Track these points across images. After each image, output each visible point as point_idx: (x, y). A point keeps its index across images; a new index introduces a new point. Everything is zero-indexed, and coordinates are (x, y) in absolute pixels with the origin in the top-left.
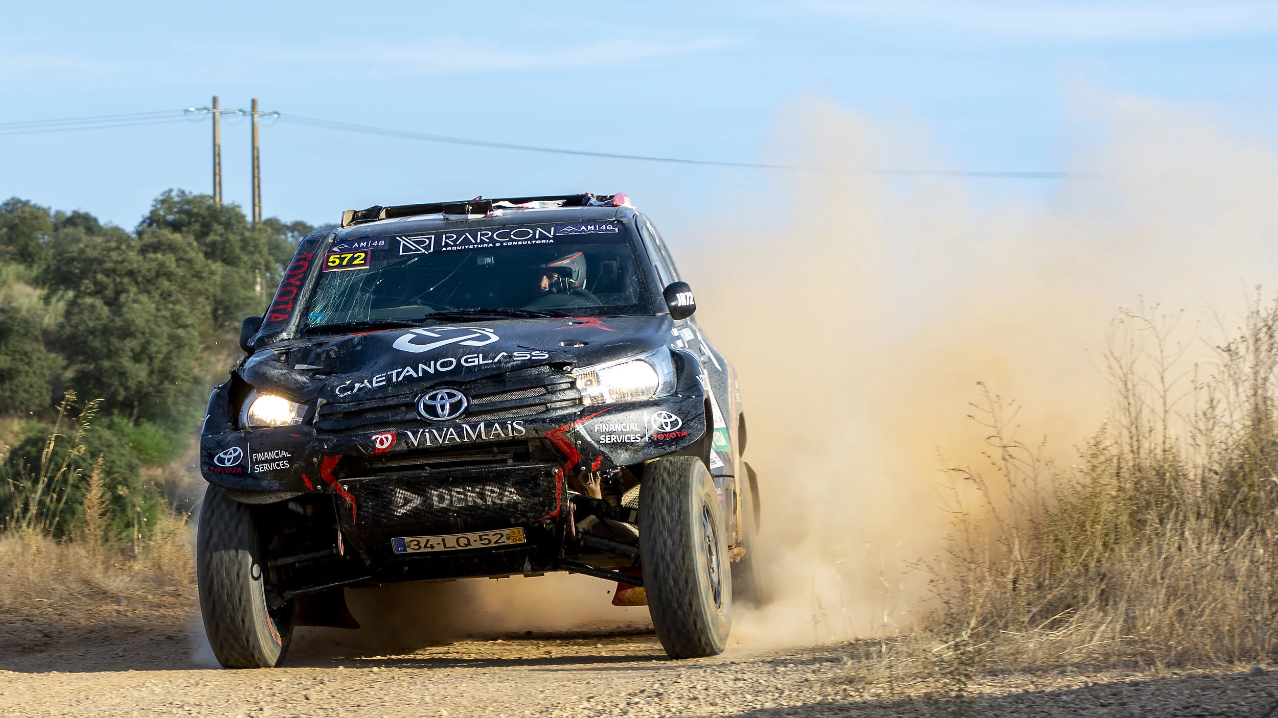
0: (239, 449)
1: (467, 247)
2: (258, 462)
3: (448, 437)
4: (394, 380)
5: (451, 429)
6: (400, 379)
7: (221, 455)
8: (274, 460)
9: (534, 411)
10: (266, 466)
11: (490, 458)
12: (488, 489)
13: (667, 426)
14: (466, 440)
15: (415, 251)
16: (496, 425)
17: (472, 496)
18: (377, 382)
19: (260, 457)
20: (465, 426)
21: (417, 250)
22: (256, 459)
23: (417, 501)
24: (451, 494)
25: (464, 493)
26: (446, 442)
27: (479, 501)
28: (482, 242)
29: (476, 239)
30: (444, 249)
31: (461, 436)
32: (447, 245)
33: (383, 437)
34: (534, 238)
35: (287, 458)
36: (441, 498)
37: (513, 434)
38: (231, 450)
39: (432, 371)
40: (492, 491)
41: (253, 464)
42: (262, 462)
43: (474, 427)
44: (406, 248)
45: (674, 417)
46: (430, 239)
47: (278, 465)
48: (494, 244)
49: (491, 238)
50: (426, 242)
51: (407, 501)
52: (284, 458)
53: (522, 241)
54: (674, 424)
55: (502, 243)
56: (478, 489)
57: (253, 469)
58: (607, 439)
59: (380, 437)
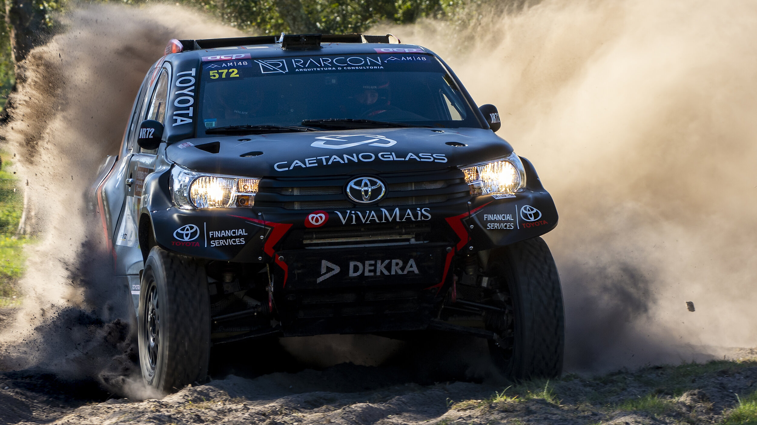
0: (196, 227)
1: (315, 69)
2: (213, 238)
3: (370, 218)
4: (325, 164)
5: (373, 212)
6: (330, 163)
7: (179, 230)
8: (231, 237)
9: (439, 200)
10: (222, 242)
11: (398, 238)
12: (394, 262)
13: (531, 217)
14: (384, 221)
15: (271, 70)
16: (409, 211)
17: (381, 267)
18: (310, 164)
19: (217, 234)
20: (383, 210)
21: (275, 70)
22: (213, 236)
23: (337, 269)
24: (364, 266)
25: (375, 265)
26: (368, 222)
27: (386, 273)
28: (326, 66)
29: (320, 63)
30: (297, 70)
31: (380, 218)
32: (298, 67)
33: (318, 216)
34: (366, 64)
35: (243, 236)
36: (356, 269)
37: (421, 218)
38: (187, 226)
39: (356, 160)
40: (397, 264)
41: (209, 240)
42: (218, 238)
43: (391, 211)
44: (265, 69)
45: (535, 210)
46: (282, 62)
47: (234, 242)
48: (337, 68)
49: (332, 63)
50: (280, 65)
51: (329, 270)
52: (240, 236)
53: (358, 66)
54: (536, 215)
55: (342, 67)
56: (387, 262)
57: (209, 244)
58: (492, 226)
59: (316, 216)
